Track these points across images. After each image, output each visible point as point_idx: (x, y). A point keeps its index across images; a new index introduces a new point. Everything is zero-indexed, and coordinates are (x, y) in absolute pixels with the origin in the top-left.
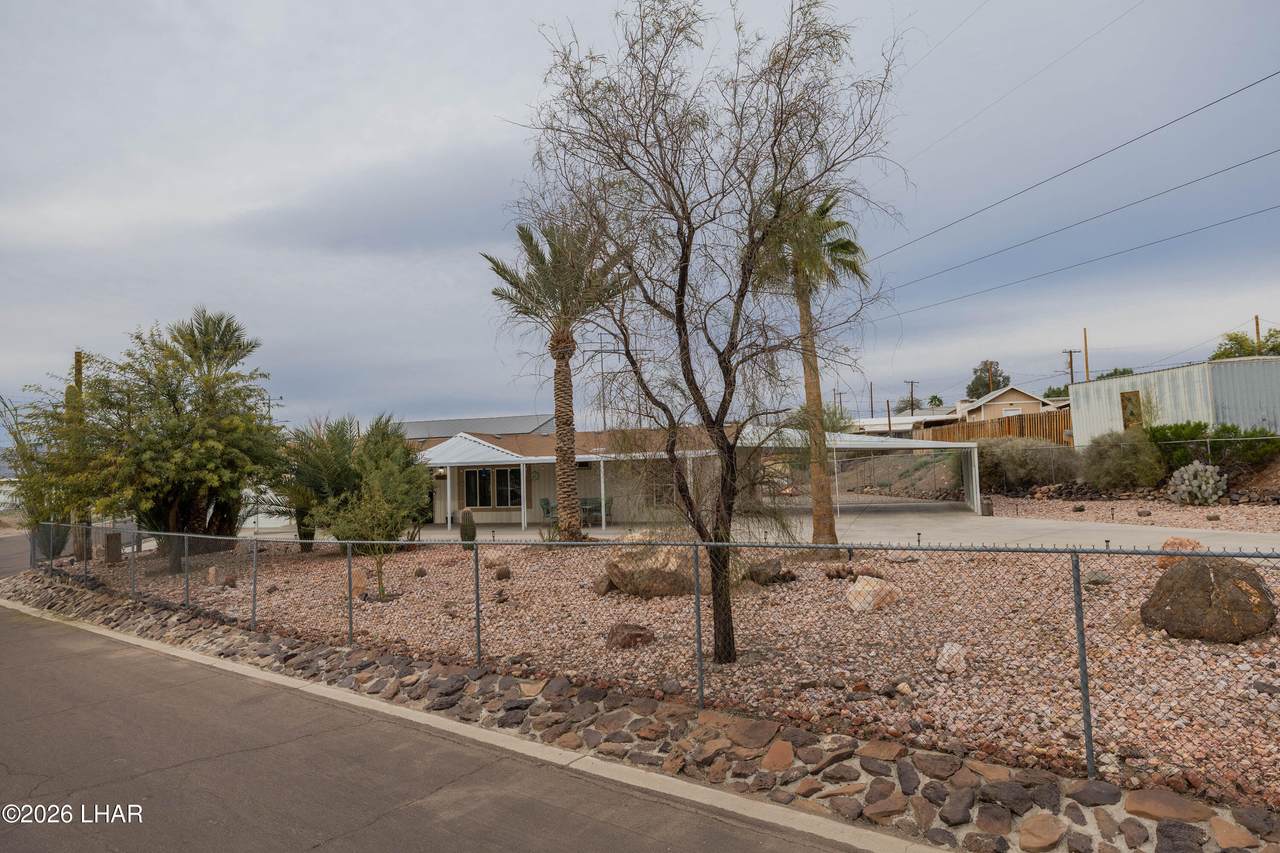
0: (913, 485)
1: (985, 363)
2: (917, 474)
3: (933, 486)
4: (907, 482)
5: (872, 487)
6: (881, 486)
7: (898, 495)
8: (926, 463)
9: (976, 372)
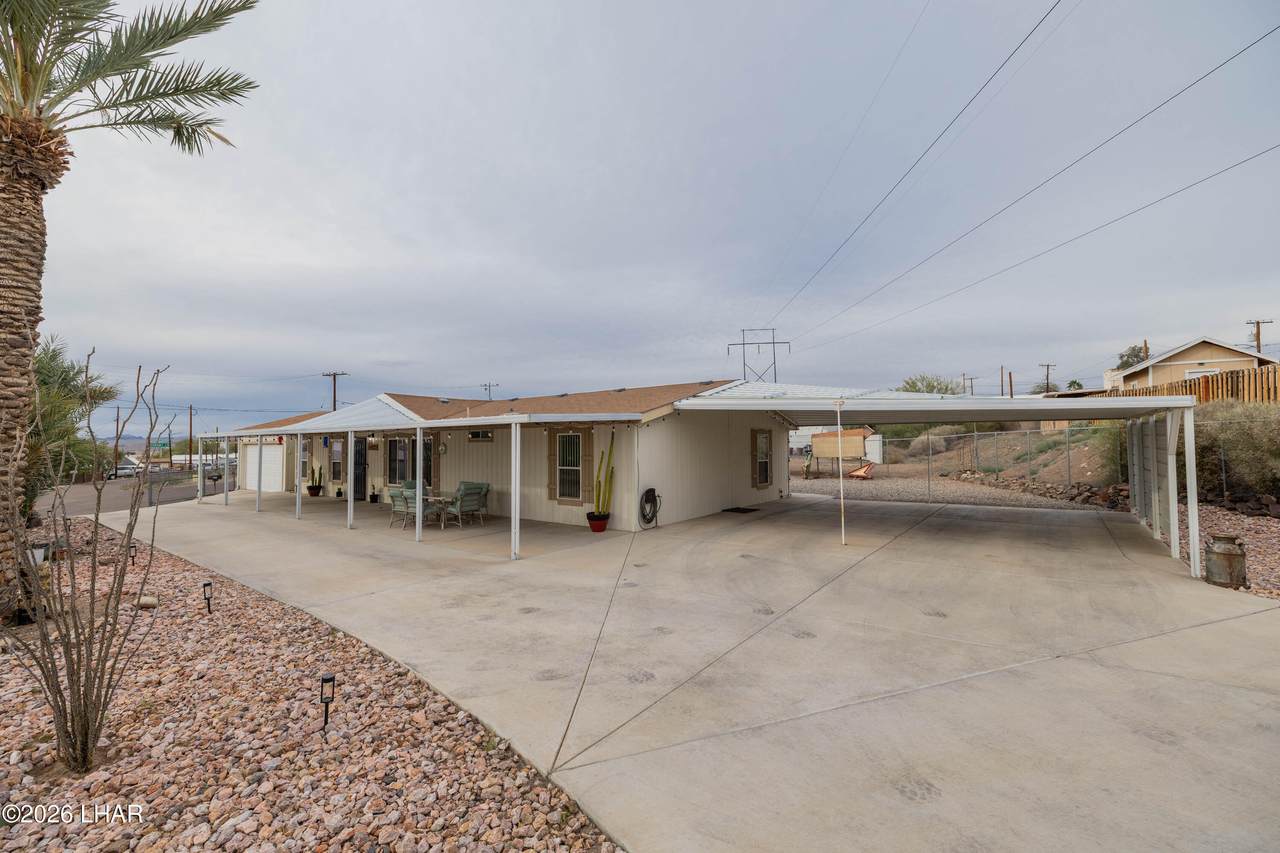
0: (1034, 473)
1: (1134, 349)
2: (1042, 458)
3: (1066, 477)
4: (1024, 468)
5: (973, 473)
6: (988, 471)
7: (1007, 487)
8: (1056, 444)
9: (1122, 357)
